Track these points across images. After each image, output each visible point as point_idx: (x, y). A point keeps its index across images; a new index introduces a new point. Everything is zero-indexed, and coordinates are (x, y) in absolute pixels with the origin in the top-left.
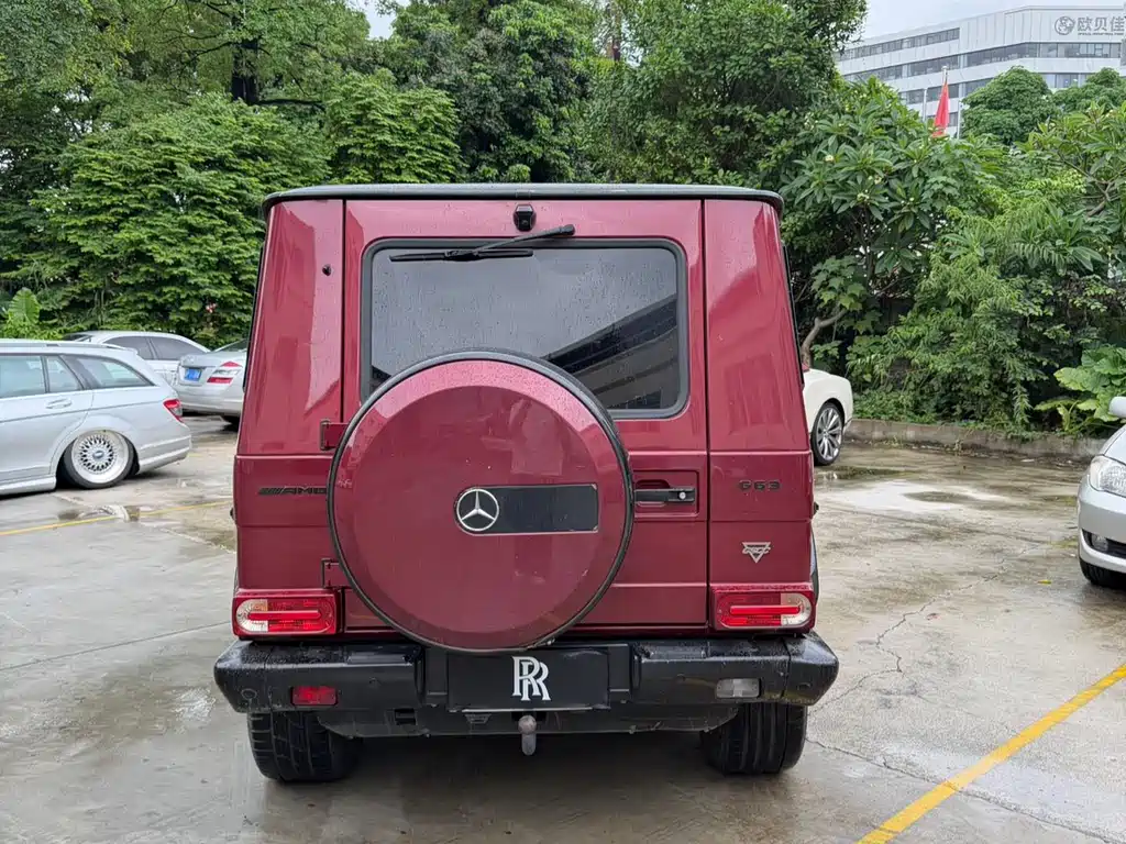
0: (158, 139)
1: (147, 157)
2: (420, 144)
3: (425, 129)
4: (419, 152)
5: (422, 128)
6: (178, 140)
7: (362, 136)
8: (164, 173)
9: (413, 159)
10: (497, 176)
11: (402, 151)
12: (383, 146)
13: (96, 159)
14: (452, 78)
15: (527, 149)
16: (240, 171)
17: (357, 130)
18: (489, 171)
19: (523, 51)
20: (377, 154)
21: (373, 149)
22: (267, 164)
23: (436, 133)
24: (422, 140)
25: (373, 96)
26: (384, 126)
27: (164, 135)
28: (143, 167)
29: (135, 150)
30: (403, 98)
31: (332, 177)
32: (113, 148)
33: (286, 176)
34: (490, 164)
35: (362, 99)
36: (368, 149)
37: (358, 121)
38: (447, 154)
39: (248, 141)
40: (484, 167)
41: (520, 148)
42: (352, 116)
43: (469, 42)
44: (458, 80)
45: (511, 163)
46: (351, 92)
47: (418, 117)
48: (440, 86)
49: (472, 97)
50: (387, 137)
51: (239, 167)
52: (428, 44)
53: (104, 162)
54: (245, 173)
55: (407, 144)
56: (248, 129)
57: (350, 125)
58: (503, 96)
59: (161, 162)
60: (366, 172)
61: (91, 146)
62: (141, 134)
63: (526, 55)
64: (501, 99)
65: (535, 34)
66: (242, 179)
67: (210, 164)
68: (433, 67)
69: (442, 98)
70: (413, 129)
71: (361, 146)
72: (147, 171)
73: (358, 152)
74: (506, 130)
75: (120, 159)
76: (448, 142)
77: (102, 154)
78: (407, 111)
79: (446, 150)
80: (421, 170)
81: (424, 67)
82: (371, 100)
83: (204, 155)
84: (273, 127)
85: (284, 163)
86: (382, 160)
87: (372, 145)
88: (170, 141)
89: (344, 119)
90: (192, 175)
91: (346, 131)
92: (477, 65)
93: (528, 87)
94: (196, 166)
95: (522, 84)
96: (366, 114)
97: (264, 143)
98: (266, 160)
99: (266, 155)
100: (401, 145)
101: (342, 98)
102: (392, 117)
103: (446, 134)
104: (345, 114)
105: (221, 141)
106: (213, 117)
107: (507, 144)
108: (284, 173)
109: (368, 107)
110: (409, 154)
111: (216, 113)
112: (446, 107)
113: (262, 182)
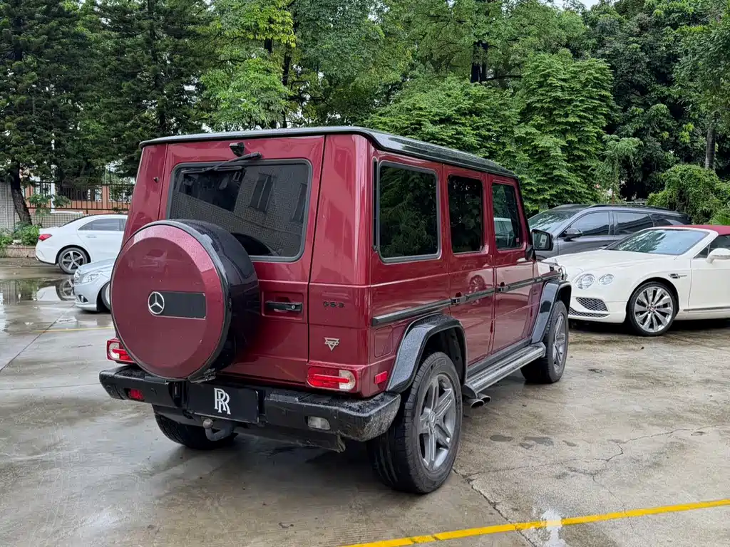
0: (415, 109)
1: (407, 120)
2: (582, 96)
3: (587, 86)
4: (582, 101)
5: (585, 85)
6: (426, 108)
7: (542, 95)
8: (416, 129)
9: (577, 106)
10: (642, 113)
11: (570, 102)
12: (557, 100)
13: (381, 123)
14: (612, 49)
15: (667, 93)
16: (461, 123)
17: (540, 91)
18: (637, 110)
19: (667, 25)
20: (551, 105)
21: (550, 102)
22: (477, 118)
23: (596, 87)
24: (584, 93)
25: (551, 68)
26: (557, 86)
27: (417, 106)
28: (404, 126)
29: (401, 116)
30: (574, 67)
31: (520, 122)
32: (391, 116)
33: (490, 125)
34: (638, 105)
35: (544, 70)
36: (546, 103)
37: (541, 85)
38: (604, 101)
39: (466, 104)
40: (633, 108)
41: (662, 93)
42: (537, 82)
43: (627, 24)
44: (615, 50)
45: (655, 103)
46: (538, 66)
47: (583, 79)
48: (603, 56)
49: (626, 60)
50: (559, 94)
51: (461, 121)
52: (597, 29)
53: (385, 124)
54: (464, 125)
55: (573, 97)
56: (467, 98)
57: (535, 89)
58: (650, 58)
59: (414, 122)
60: (543, 118)
61: (381, 115)
62: (405, 106)
63: (669, 27)
64: (648, 60)
65: (676, 12)
66: (460, 129)
67: (442, 121)
68: (601, 43)
69: (602, 64)
70: (578, 86)
71: (541, 101)
72: (407, 127)
73: (539, 105)
74: (652, 80)
75: (393, 121)
76: (604, 93)
77: (383, 119)
78: (575, 75)
79: (603, 98)
80: (582, 113)
81: (594, 44)
82: (550, 70)
83: (439, 115)
84: (483, 95)
85: (489, 116)
86: (555, 109)
87: (548, 100)
88: (421, 109)
89: (532, 85)
90: (431, 128)
91: (532, 92)
92: (631, 39)
93: (669, 50)
94: (434, 123)
95: (664, 48)
96: (546, 80)
97: (477, 105)
98: (477, 115)
99: (478, 112)
100: (569, 98)
101: (531, 71)
102: (564, 80)
103: (603, 88)
104: (532, 81)
105: (451, 106)
106: (449, 92)
107: (652, 91)
108: (489, 122)
109: (548, 75)
110: (575, 103)
111: (450, 89)
112: (604, 69)
113: (473, 129)
